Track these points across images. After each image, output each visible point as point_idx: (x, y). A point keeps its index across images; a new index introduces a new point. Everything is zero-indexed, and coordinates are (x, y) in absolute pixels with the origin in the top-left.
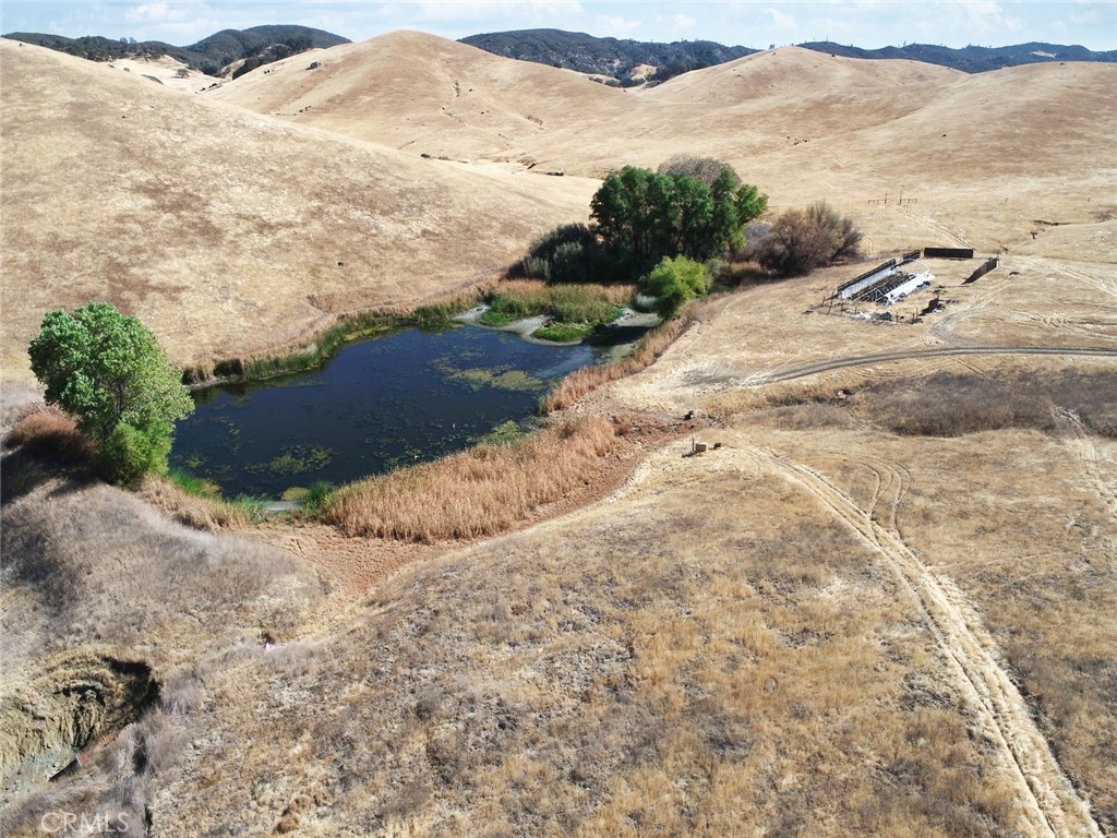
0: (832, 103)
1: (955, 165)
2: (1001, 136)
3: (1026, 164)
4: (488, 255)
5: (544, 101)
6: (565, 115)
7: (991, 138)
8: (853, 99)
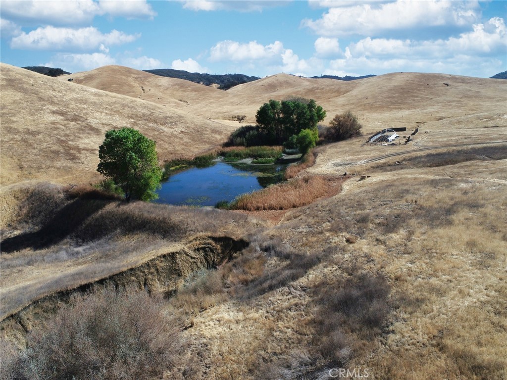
0: (315, 90)
1: (376, 107)
2: (389, 97)
3: (402, 106)
4: (211, 141)
5: (186, 94)
6: (198, 99)
7: (385, 98)
8: (323, 88)
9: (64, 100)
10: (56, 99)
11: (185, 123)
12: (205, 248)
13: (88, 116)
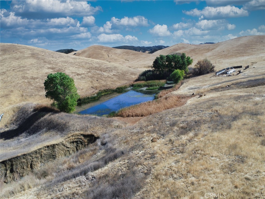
1: (228, 56)
3: (244, 55)
4: (129, 79)
5: (128, 56)
6: (134, 59)
9: (56, 62)
10: (52, 61)
11: (118, 70)
12: (78, 141)
13: (65, 69)
